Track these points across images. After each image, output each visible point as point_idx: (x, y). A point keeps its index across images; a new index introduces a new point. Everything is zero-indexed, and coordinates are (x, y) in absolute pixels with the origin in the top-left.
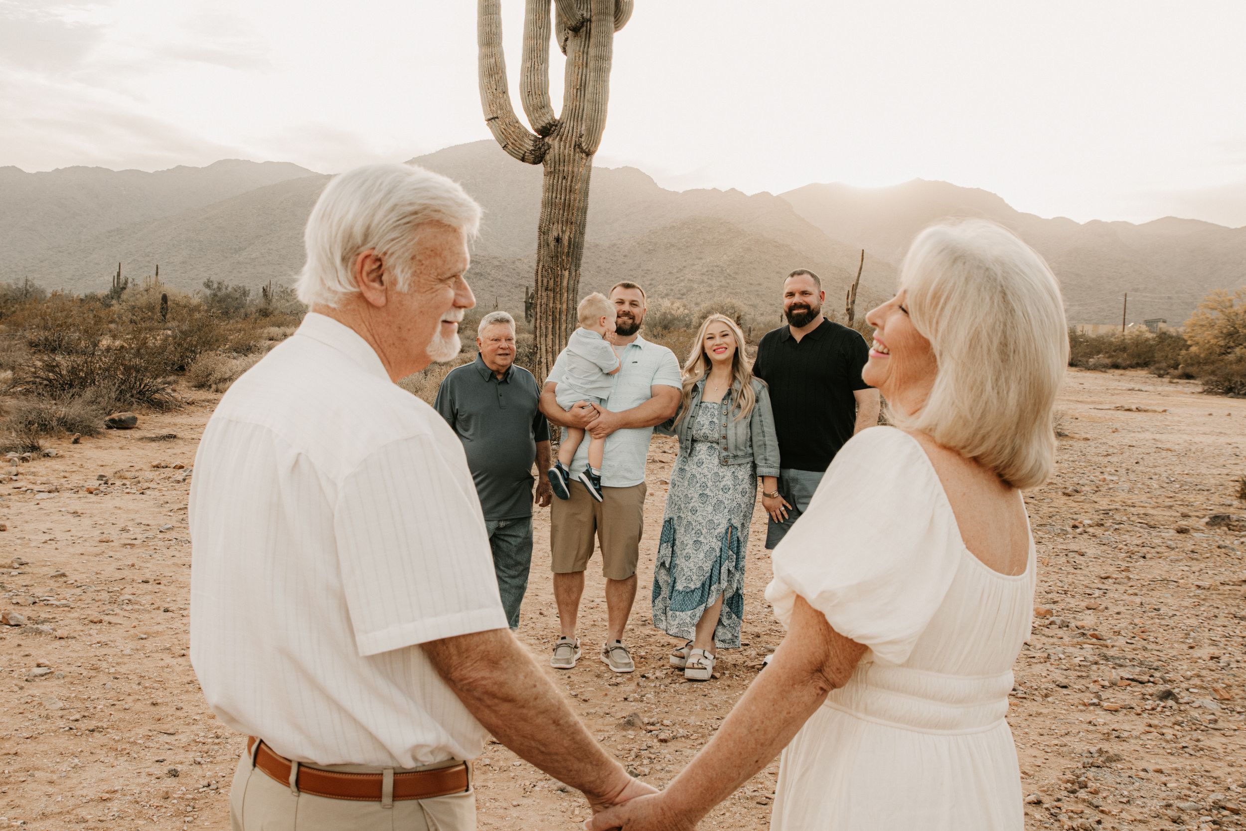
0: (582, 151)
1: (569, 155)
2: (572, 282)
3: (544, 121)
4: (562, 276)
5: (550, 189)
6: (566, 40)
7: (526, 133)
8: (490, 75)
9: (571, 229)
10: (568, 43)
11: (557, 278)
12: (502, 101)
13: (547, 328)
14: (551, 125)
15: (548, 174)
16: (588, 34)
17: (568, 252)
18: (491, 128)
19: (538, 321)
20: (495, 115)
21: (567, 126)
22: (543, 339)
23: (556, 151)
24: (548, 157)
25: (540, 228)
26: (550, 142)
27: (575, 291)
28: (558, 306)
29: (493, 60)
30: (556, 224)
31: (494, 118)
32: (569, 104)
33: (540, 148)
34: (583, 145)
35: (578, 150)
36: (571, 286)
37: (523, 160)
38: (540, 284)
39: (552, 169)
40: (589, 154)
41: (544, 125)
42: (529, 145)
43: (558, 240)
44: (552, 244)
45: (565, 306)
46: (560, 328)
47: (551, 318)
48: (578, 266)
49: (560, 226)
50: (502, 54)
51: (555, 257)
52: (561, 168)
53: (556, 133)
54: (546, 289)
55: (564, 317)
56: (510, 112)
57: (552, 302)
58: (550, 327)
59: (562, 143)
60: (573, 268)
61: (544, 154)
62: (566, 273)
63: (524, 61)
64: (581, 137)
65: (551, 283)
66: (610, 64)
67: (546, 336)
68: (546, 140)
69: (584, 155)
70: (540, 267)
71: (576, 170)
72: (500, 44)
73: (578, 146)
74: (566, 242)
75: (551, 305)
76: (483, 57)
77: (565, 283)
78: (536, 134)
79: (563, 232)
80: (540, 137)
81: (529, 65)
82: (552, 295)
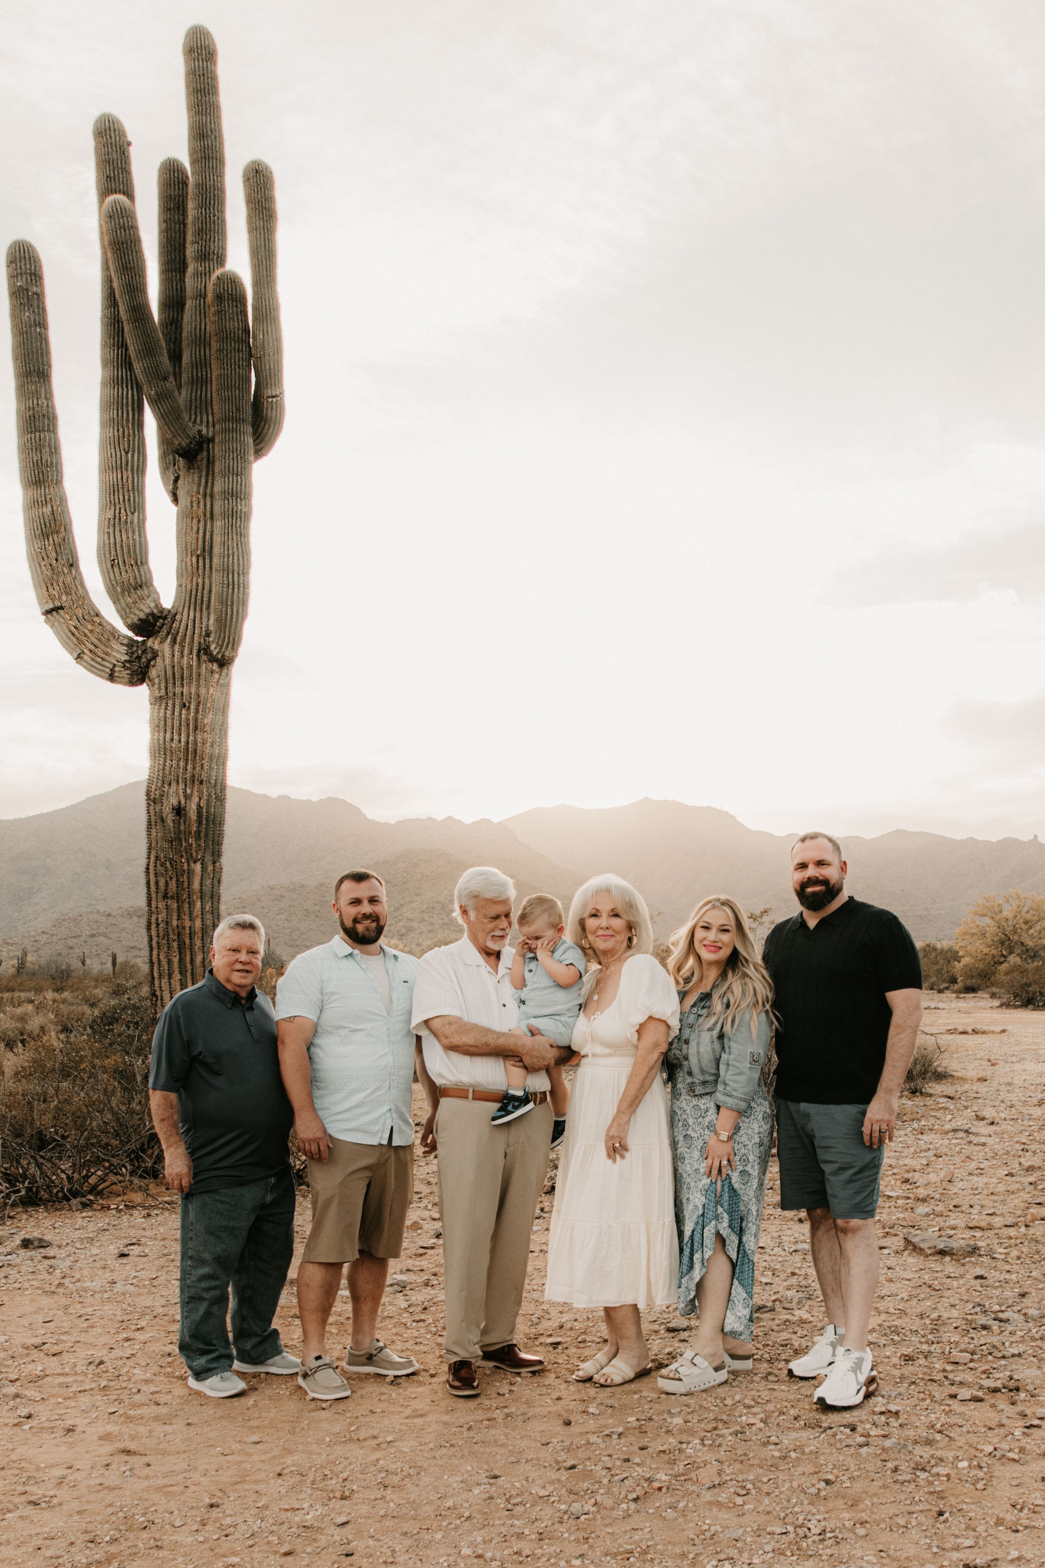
0: (213, 659)
1: (190, 667)
2: (208, 882)
3: (145, 608)
4: (190, 873)
5: (161, 725)
6: (176, 480)
7: (114, 634)
8: (45, 535)
9: (201, 792)
10: (180, 482)
11: (182, 876)
12: (69, 580)
13: (170, 962)
14: (156, 618)
15: (158, 700)
16: (210, 463)
17: (198, 832)
18: (52, 627)
19: (155, 953)
20: (57, 604)
21: (185, 618)
22: (164, 981)
23: (168, 661)
24: (153, 673)
25: (148, 794)
26: (156, 647)
27: (215, 897)
28: (187, 924)
29: (47, 510)
30: (174, 785)
31: (56, 609)
32: (186, 581)
33: (139, 658)
34: (213, 647)
35: (204, 658)
36: (207, 889)
37: (112, 678)
38: (153, 888)
39: (163, 691)
40: (224, 663)
41: (142, 616)
42: (120, 653)
43: (179, 811)
44: (170, 819)
45: (198, 923)
46: (192, 961)
47: (175, 944)
48: (217, 855)
49: (181, 786)
50: (63, 500)
51: (176, 839)
52: (178, 690)
53: (164, 631)
54: (165, 897)
55: (198, 943)
56: (83, 598)
57: (175, 917)
58: (176, 960)
59: (177, 647)
60: (209, 858)
61: (148, 666)
62: (198, 867)
63: (103, 509)
64: (208, 635)
65: (173, 884)
66: (250, 507)
67: (170, 977)
68: (150, 643)
69: (215, 667)
70: (153, 859)
71: (203, 691)
72: (59, 482)
73: (204, 650)
74: (193, 815)
75: (175, 923)
76: (33, 505)
77: (196, 885)
78: (130, 634)
79: (187, 797)
80: (140, 639)
81: (110, 514)
82: (175, 905)
